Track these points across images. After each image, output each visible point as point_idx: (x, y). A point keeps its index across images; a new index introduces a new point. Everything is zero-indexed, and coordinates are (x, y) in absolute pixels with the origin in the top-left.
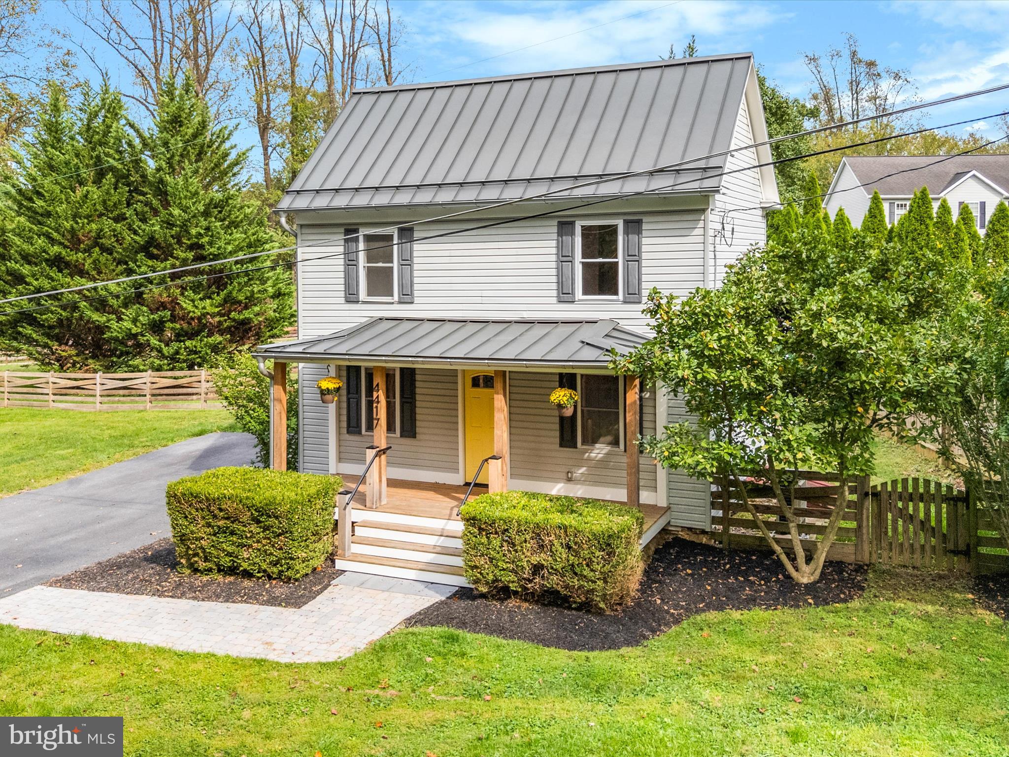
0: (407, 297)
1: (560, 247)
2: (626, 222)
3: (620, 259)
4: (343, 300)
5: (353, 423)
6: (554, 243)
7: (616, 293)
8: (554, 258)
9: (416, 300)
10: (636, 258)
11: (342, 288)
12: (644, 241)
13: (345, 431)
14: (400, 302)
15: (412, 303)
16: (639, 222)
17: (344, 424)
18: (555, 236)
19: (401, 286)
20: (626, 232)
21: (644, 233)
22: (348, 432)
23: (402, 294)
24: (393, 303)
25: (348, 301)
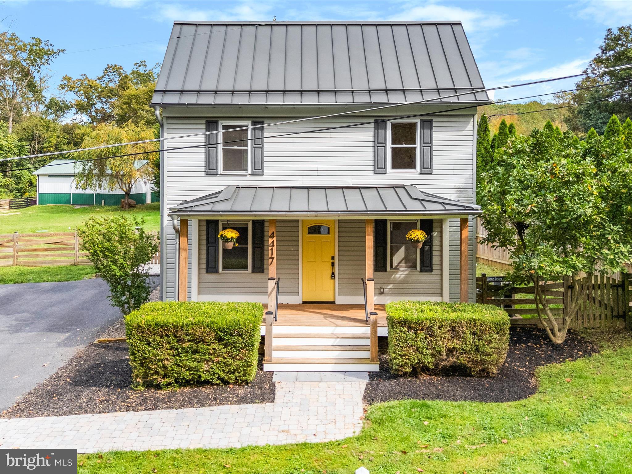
0: (258, 171)
1: (376, 137)
2: (422, 121)
3: (418, 145)
4: (203, 174)
5: (212, 265)
6: (372, 134)
7: (414, 167)
8: (372, 144)
9: (265, 173)
10: (429, 145)
11: (203, 164)
12: (434, 134)
13: (204, 271)
14: (253, 175)
15: (262, 175)
16: (431, 122)
17: (204, 266)
18: (373, 129)
19: (254, 163)
20: (423, 127)
21: (434, 129)
22: (207, 272)
23: (254, 168)
24: (246, 175)
25: (208, 174)
